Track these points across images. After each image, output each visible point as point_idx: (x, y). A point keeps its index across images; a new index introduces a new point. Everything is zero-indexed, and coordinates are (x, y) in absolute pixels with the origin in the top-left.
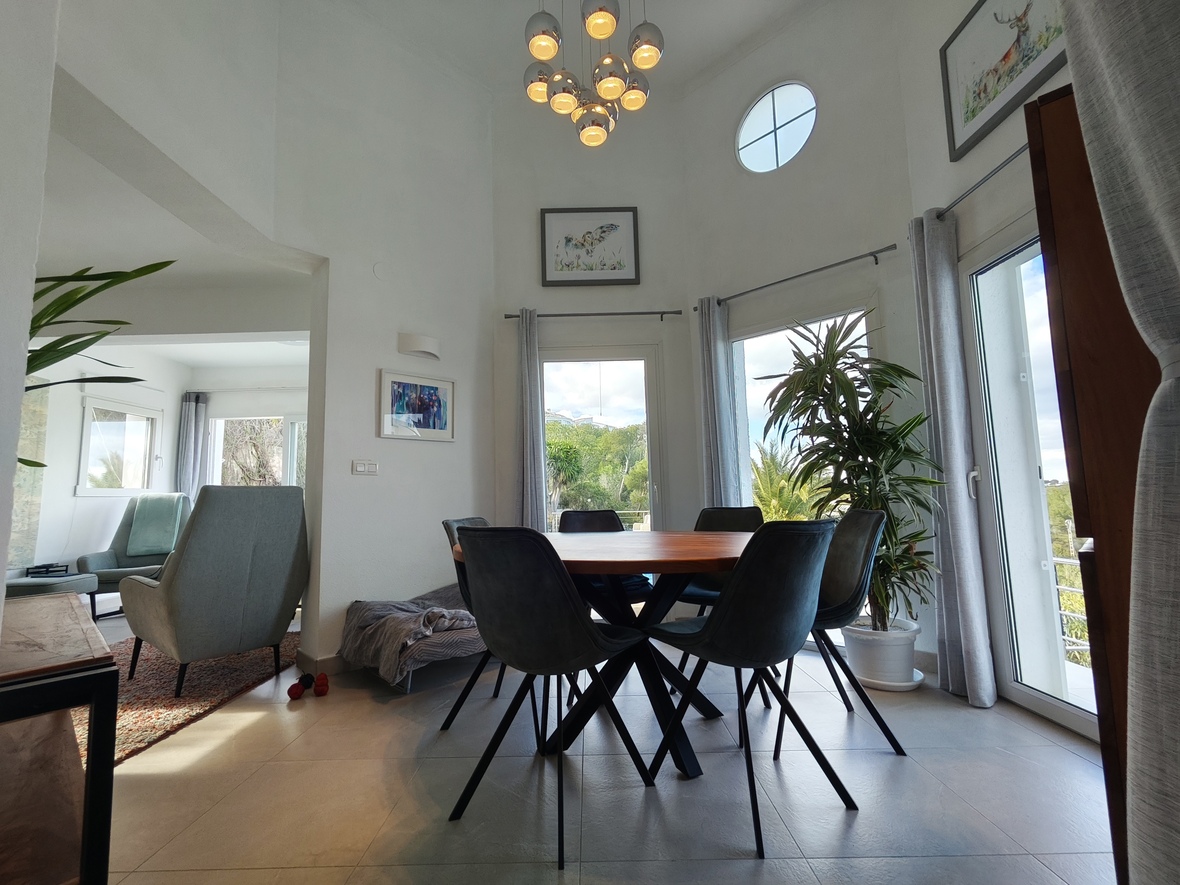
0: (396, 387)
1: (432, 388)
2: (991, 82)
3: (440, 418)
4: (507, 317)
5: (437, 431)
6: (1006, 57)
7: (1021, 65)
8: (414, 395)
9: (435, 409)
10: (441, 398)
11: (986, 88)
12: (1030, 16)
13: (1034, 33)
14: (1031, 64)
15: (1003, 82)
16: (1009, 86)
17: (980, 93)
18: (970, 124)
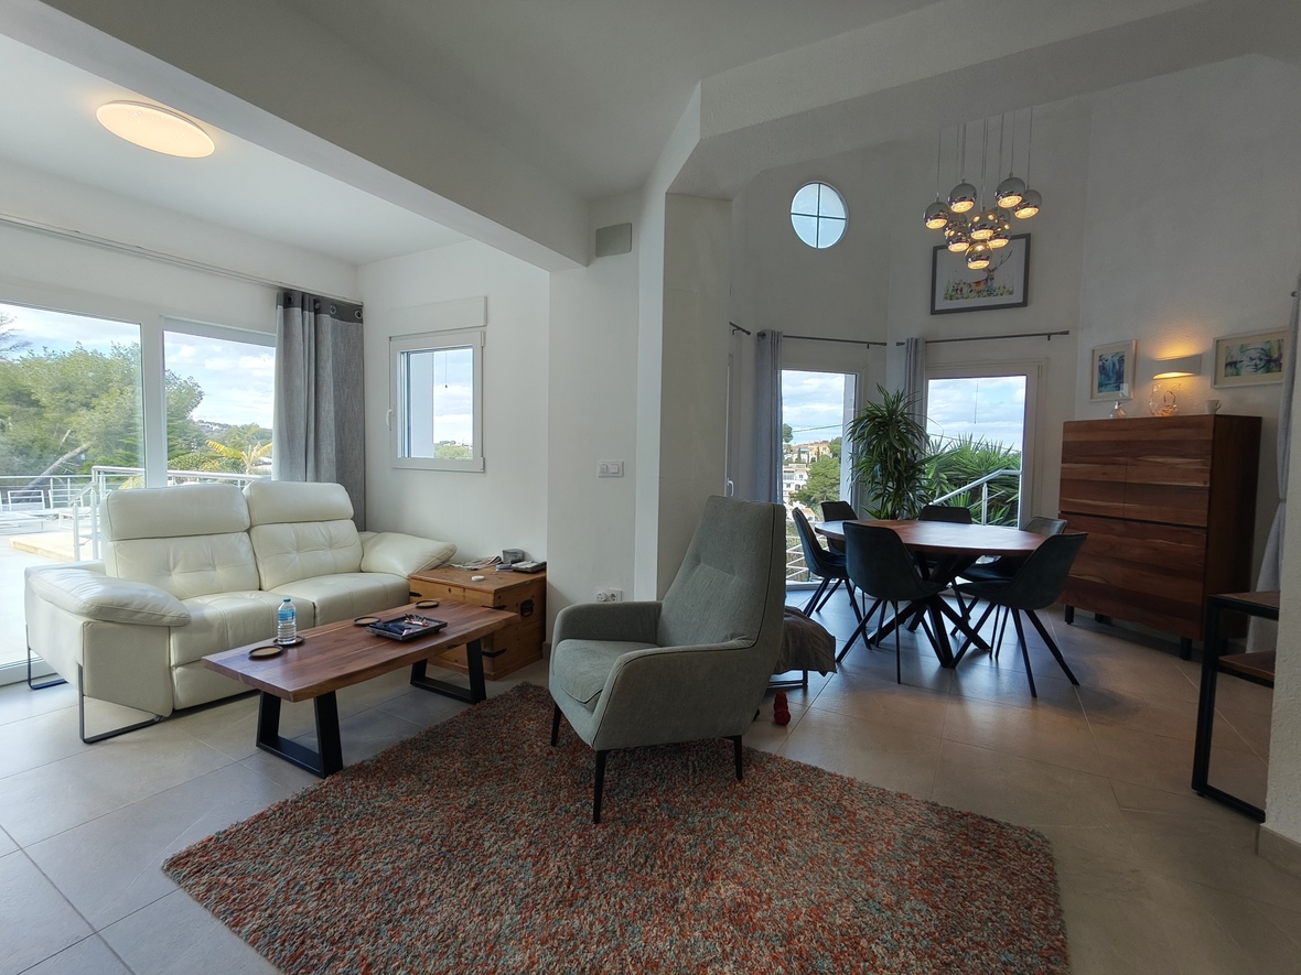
2: (966, 290)
6: (978, 283)
7: (986, 294)
11: (961, 290)
12: (996, 274)
13: (997, 283)
14: (992, 298)
15: (973, 294)
16: (977, 299)
17: (958, 290)
18: (948, 301)
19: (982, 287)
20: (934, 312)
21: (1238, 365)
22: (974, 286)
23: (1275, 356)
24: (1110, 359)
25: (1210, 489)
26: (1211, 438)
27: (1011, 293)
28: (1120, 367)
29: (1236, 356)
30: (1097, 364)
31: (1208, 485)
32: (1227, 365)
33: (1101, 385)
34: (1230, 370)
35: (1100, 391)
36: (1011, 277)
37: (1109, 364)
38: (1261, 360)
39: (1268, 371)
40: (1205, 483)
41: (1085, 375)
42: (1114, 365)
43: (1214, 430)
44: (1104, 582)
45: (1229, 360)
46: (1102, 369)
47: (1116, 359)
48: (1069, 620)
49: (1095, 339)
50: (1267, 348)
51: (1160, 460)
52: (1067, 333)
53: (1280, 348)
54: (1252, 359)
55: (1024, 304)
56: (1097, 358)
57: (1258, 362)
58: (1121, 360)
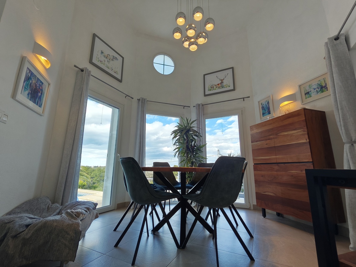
0: (28, 71)
1: (41, 82)
2: (215, 87)
3: (40, 101)
4: (75, 66)
5: (37, 106)
6: (218, 84)
7: (221, 87)
8: (34, 82)
9: (40, 94)
10: (43, 90)
11: (213, 87)
12: (224, 81)
13: (224, 84)
14: (223, 88)
15: (217, 88)
16: (218, 90)
17: (212, 87)
18: (209, 91)
19: (220, 85)
20: (205, 95)
21: (310, 93)
22: (217, 86)
23: (324, 85)
24: (264, 104)
25: (309, 142)
26: (305, 119)
27: (229, 86)
28: (268, 106)
29: (308, 89)
30: (261, 106)
31: (308, 141)
32: (305, 94)
33: (263, 114)
34: (307, 96)
35: (263, 116)
36: (228, 81)
37: (264, 106)
38: (318, 88)
39: (323, 92)
40: (307, 140)
41: (257, 111)
42: (266, 105)
43: (305, 115)
44: (274, 195)
45: (306, 92)
46: (263, 107)
47: (266, 103)
48: (264, 215)
49: (259, 98)
50: (319, 83)
51: (286, 133)
52: (249, 97)
53: (325, 81)
54: (314, 89)
55: (234, 90)
56: (260, 104)
57: (317, 89)
58: (268, 103)
